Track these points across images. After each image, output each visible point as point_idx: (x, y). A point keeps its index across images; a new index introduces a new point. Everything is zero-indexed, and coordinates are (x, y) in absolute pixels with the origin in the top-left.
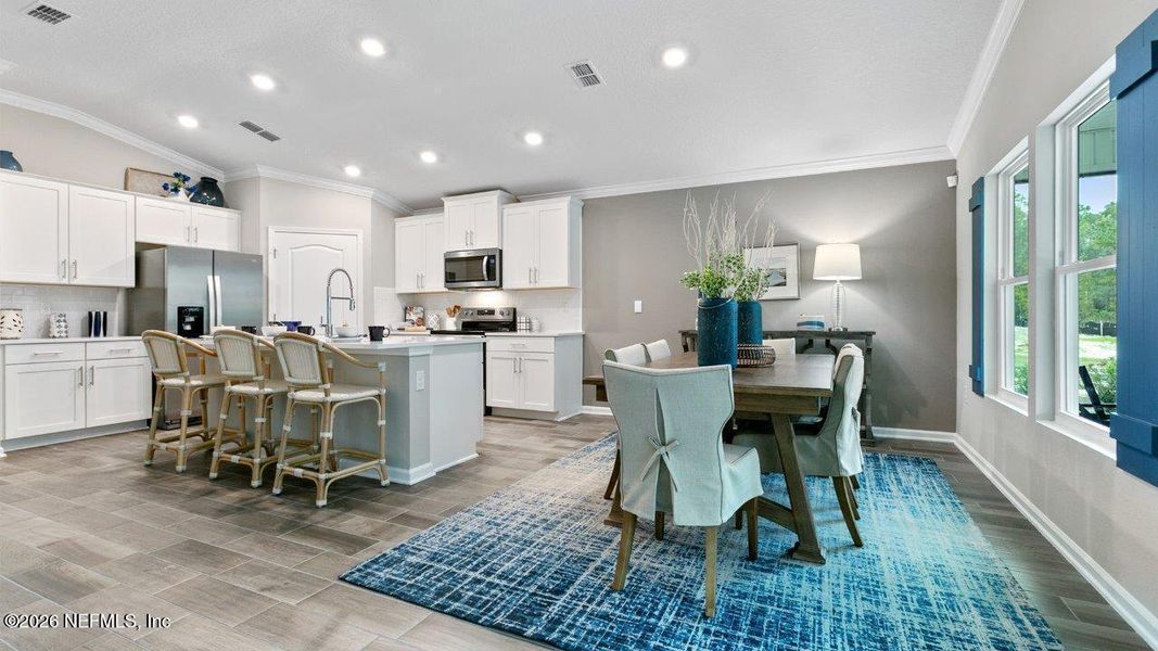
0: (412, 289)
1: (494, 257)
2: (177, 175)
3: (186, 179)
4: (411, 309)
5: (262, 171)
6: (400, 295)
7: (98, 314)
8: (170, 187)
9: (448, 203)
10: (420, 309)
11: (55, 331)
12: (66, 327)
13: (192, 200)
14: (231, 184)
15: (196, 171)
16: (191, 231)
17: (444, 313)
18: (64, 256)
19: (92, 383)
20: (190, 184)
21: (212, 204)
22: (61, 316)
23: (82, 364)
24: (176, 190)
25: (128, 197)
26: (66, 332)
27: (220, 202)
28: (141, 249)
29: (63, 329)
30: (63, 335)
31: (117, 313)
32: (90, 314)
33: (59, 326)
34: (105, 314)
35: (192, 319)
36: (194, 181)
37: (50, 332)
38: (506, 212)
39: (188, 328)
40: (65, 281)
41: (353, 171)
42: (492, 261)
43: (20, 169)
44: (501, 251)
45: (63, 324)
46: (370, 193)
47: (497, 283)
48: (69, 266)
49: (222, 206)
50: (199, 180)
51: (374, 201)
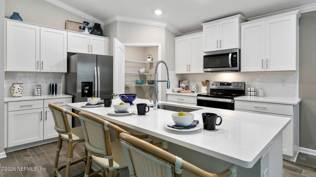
0: (184, 71)
1: (236, 53)
2: (84, 22)
3: (88, 24)
4: (182, 81)
5: (118, 18)
6: (177, 75)
7: (53, 85)
8: (82, 28)
9: (205, 26)
10: (186, 82)
11: (36, 93)
12: (40, 91)
13: (90, 33)
14: (106, 26)
15: (92, 21)
16: (90, 47)
17: (200, 84)
18: (38, 59)
19: (46, 119)
20: (90, 26)
21: (98, 35)
22: (38, 86)
23: (42, 110)
24: (84, 29)
25: (65, 32)
26: (40, 93)
27: (101, 34)
28: (70, 54)
29: (39, 92)
30: (39, 94)
31: (62, 84)
32: (50, 84)
33: (38, 91)
34: (56, 85)
35: (88, 88)
36: (91, 25)
37: (34, 93)
38: (243, 27)
39: (86, 92)
40: (38, 71)
41: (158, 12)
42: (235, 56)
43: (21, 20)
44: (240, 50)
45: (39, 90)
46: (164, 25)
47: (238, 68)
48: (40, 64)
49: (102, 35)
50: (93, 25)
51: (166, 29)
